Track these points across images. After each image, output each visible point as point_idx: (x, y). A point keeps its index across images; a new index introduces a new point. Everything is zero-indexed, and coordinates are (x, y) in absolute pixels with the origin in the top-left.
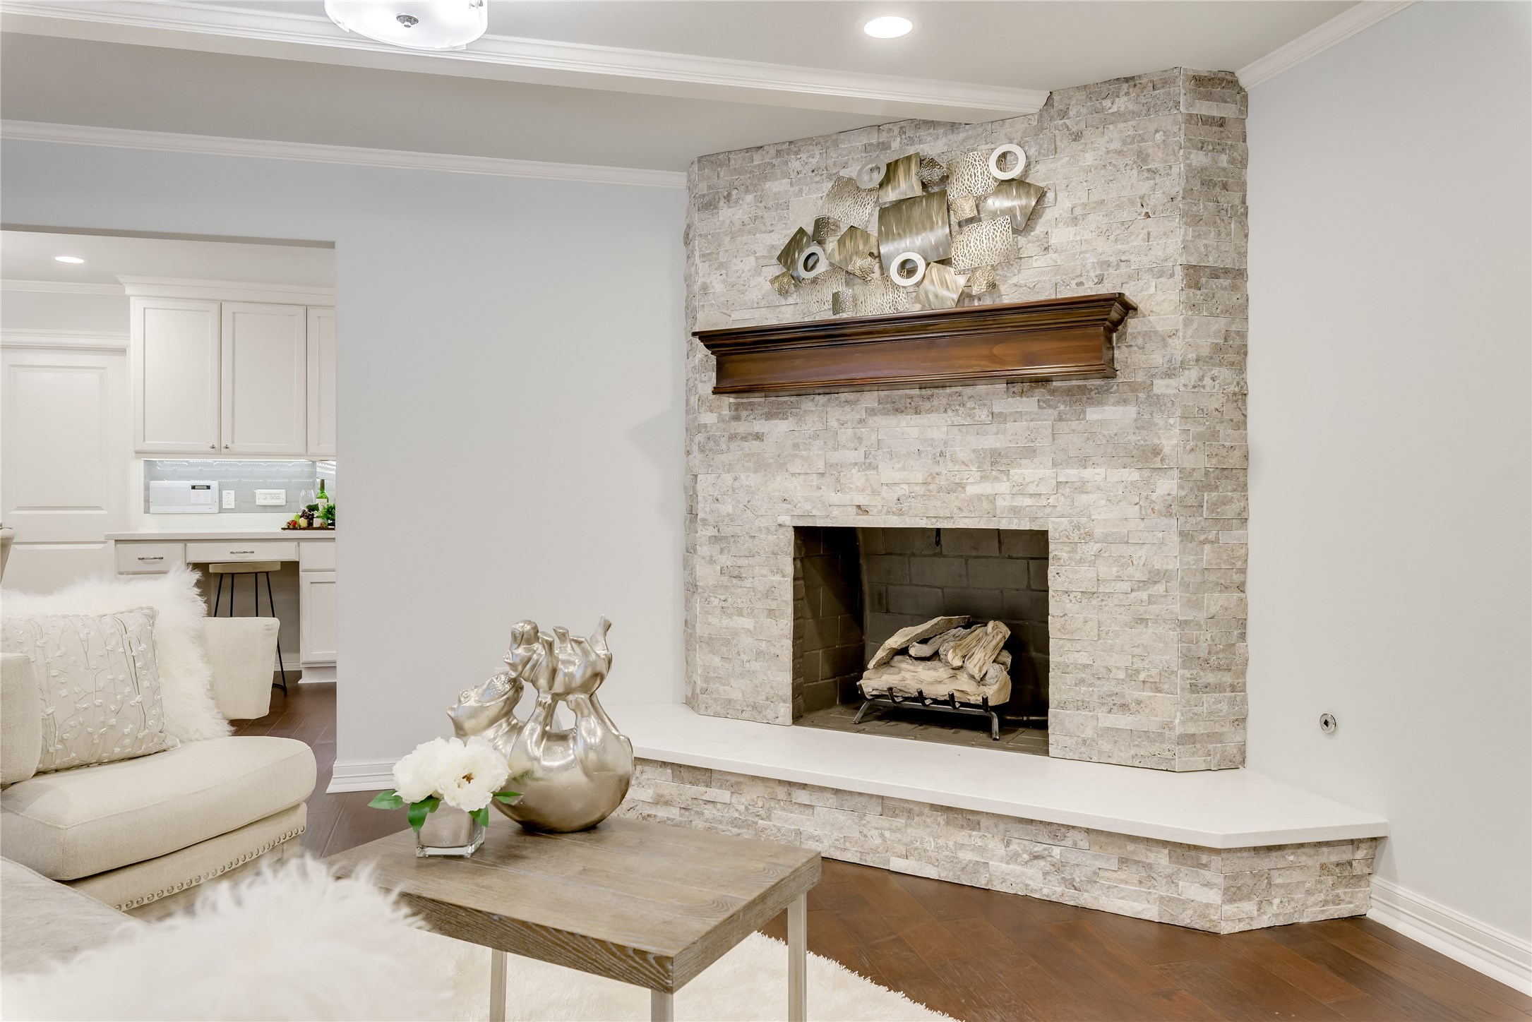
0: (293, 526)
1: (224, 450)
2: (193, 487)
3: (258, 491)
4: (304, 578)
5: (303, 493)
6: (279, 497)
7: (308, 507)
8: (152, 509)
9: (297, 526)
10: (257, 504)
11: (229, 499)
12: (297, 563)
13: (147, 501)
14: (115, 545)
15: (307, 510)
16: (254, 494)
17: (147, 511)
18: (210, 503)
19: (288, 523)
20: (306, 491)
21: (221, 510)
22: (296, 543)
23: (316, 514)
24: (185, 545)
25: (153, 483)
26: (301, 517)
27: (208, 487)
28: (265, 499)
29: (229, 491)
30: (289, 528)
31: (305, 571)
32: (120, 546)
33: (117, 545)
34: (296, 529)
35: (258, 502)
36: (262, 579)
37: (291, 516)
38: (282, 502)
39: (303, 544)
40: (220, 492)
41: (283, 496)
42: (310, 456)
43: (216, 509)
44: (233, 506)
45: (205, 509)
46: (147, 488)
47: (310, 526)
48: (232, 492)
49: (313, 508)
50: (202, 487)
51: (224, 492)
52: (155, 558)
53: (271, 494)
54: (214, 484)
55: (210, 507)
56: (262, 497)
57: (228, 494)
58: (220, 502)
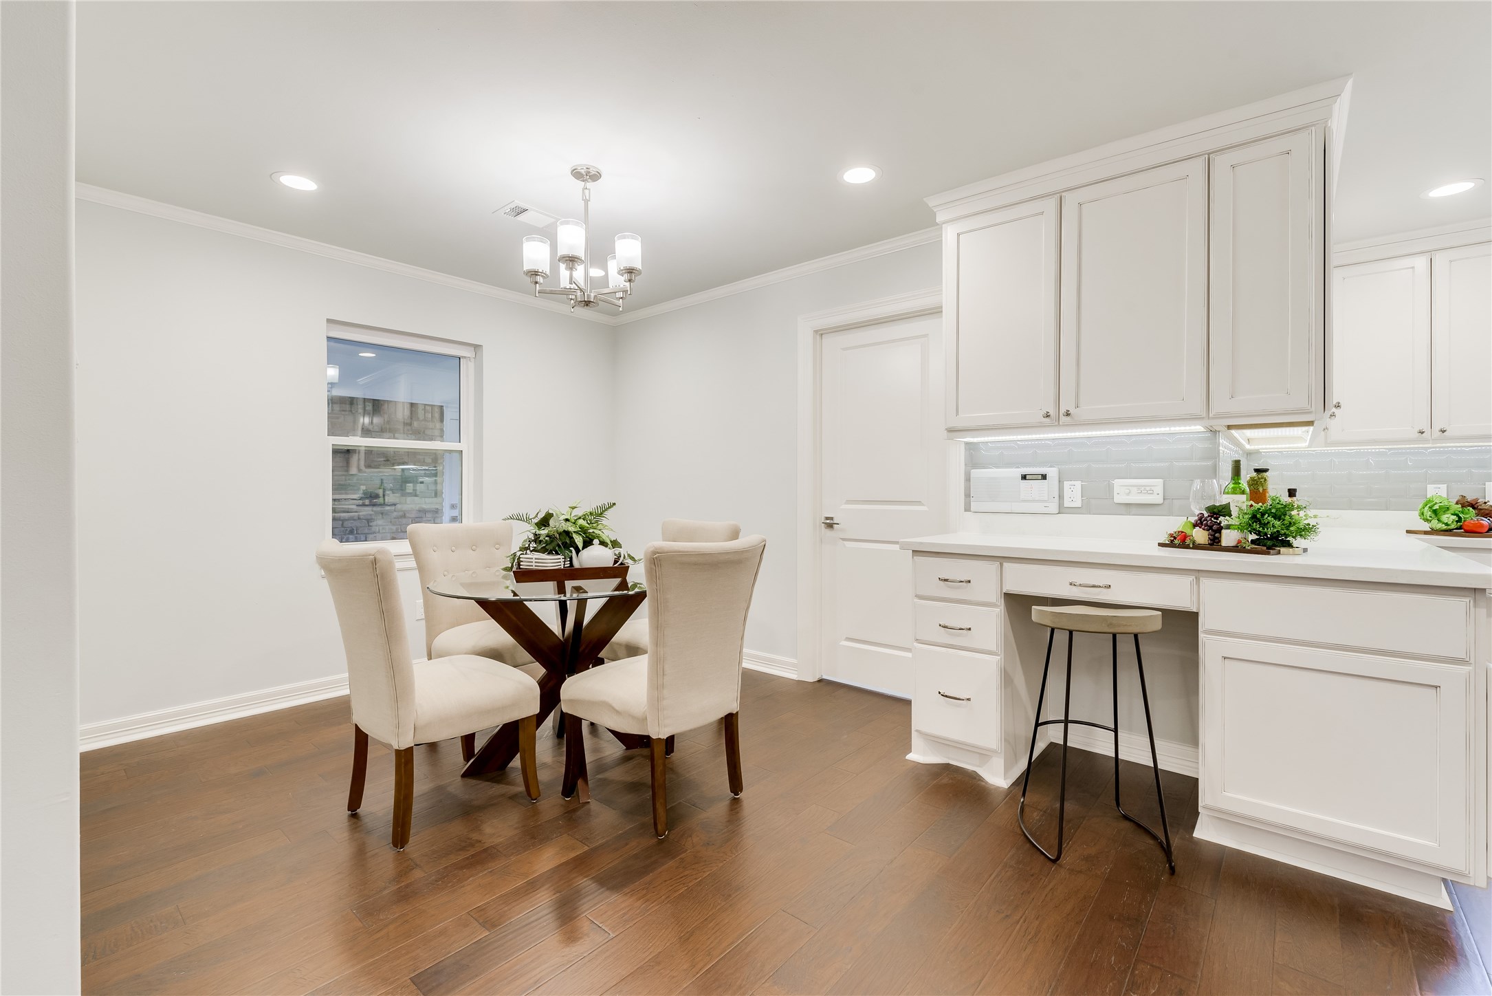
0: (1179, 541)
1: (1063, 419)
2: (1024, 477)
3: (1116, 482)
4: (1210, 647)
5: (1197, 484)
6: (1154, 491)
7: (1208, 509)
8: (974, 506)
9: (1188, 541)
11: (1074, 493)
12: (1194, 616)
13: (968, 495)
14: (913, 558)
15: (1206, 515)
16: (1110, 488)
17: (967, 509)
18: (1046, 499)
19: (1171, 535)
20: (1203, 482)
21: (1062, 510)
22: (1191, 578)
23: (1224, 521)
24: (1001, 565)
25: (975, 473)
26: (1195, 525)
27: (1044, 477)
28: (1128, 494)
29: (1073, 483)
30: (1172, 545)
31: (1207, 632)
32: (920, 559)
33: (915, 557)
34: (1187, 547)
35: (1117, 499)
36: (1127, 647)
37: (1177, 523)
38: (1159, 500)
39: (1206, 582)
40: (1060, 482)
41: (1159, 489)
42: (1213, 418)
43: (1054, 507)
44: (1078, 503)
45: (1040, 507)
46: (968, 479)
47: (1214, 543)
48: (1078, 484)
49: (1218, 512)
50: (1035, 477)
51: (1067, 484)
52: (962, 582)
53: (1138, 486)
54: (1052, 472)
55: (1046, 504)
56: (1124, 491)
57: (1072, 487)
58: (1061, 497)
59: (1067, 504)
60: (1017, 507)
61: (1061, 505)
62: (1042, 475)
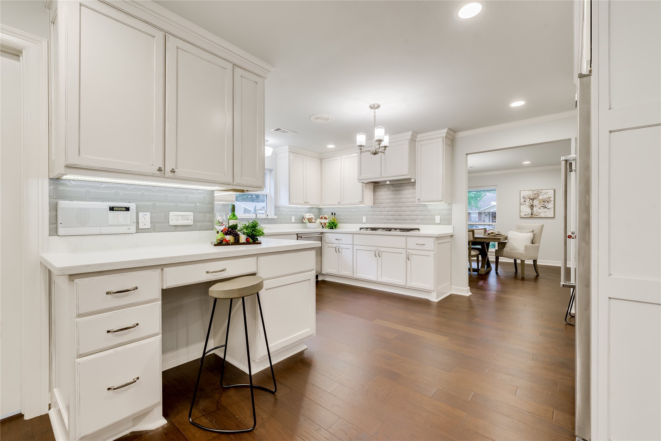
0: (224, 242)
2: (112, 209)
3: (171, 213)
6: (187, 218)
8: (61, 231)
10: (170, 224)
11: (145, 220)
13: (54, 222)
15: (230, 229)
16: (167, 217)
17: (54, 231)
18: (129, 223)
19: (216, 240)
21: (139, 230)
25: (63, 204)
27: (127, 209)
28: (177, 220)
29: (145, 213)
30: (220, 244)
34: (228, 245)
38: (191, 222)
39: (261, 259)
40: (137, 214)
41: (192, 218)
43: (133, 229)
44: (148, 226)
45: (124, 230)
46: (54, 208)
47: (237, 242)
48: (148, 214)
50: (120, 209)
51: (141, 214)
53: (182, 216)
54: (132, 206)
55: (129, 227)
56: (175, 218)
57: (145, 216)
58: (138, 223)
59: (141, 227)
60: (104, 230)
61: (137, 227)
62: (126, 208)
